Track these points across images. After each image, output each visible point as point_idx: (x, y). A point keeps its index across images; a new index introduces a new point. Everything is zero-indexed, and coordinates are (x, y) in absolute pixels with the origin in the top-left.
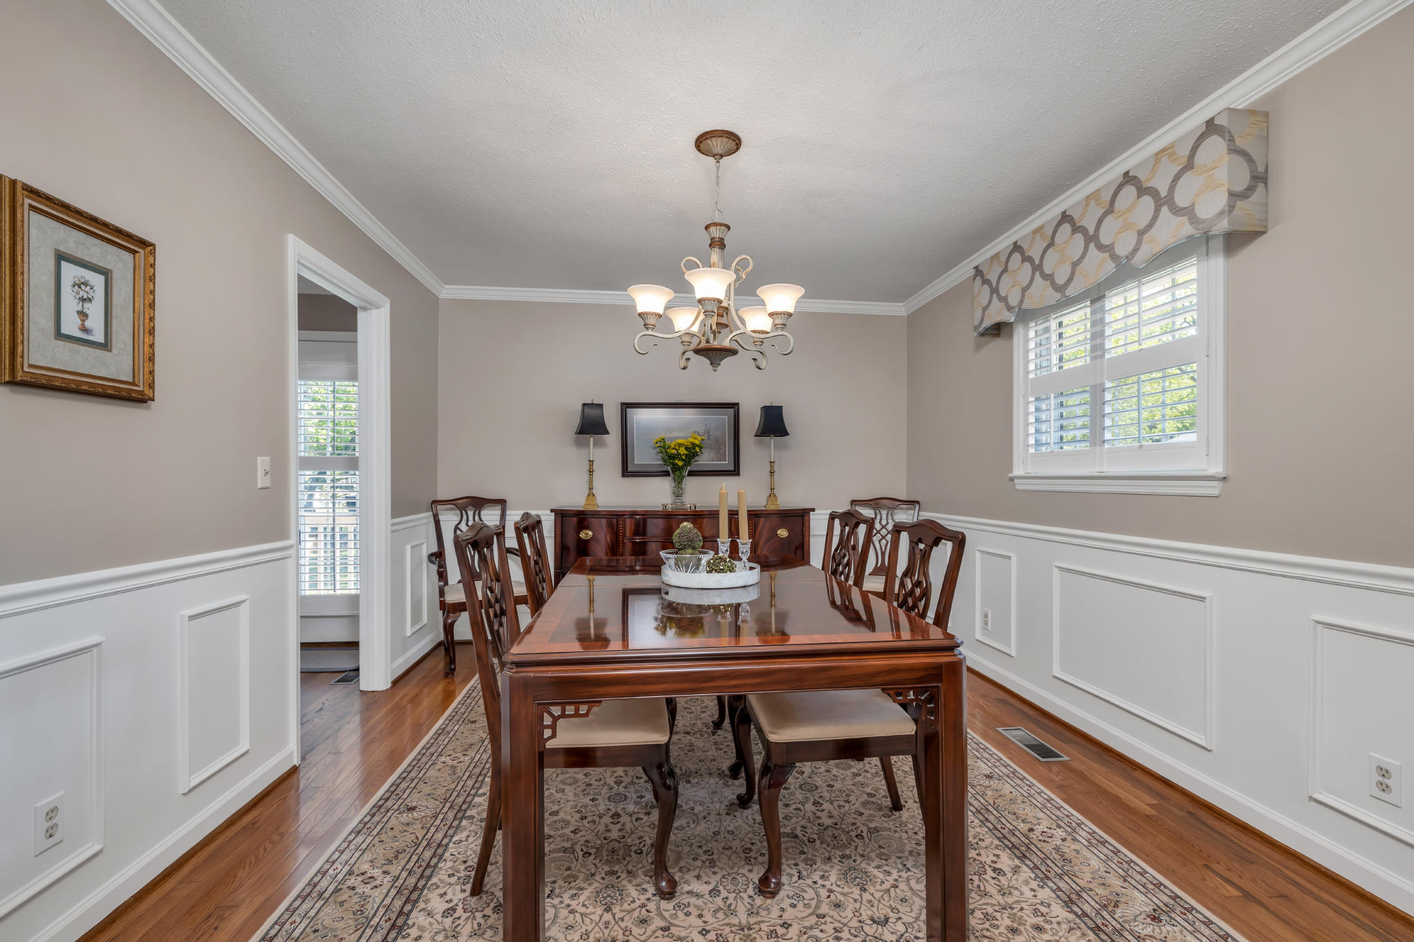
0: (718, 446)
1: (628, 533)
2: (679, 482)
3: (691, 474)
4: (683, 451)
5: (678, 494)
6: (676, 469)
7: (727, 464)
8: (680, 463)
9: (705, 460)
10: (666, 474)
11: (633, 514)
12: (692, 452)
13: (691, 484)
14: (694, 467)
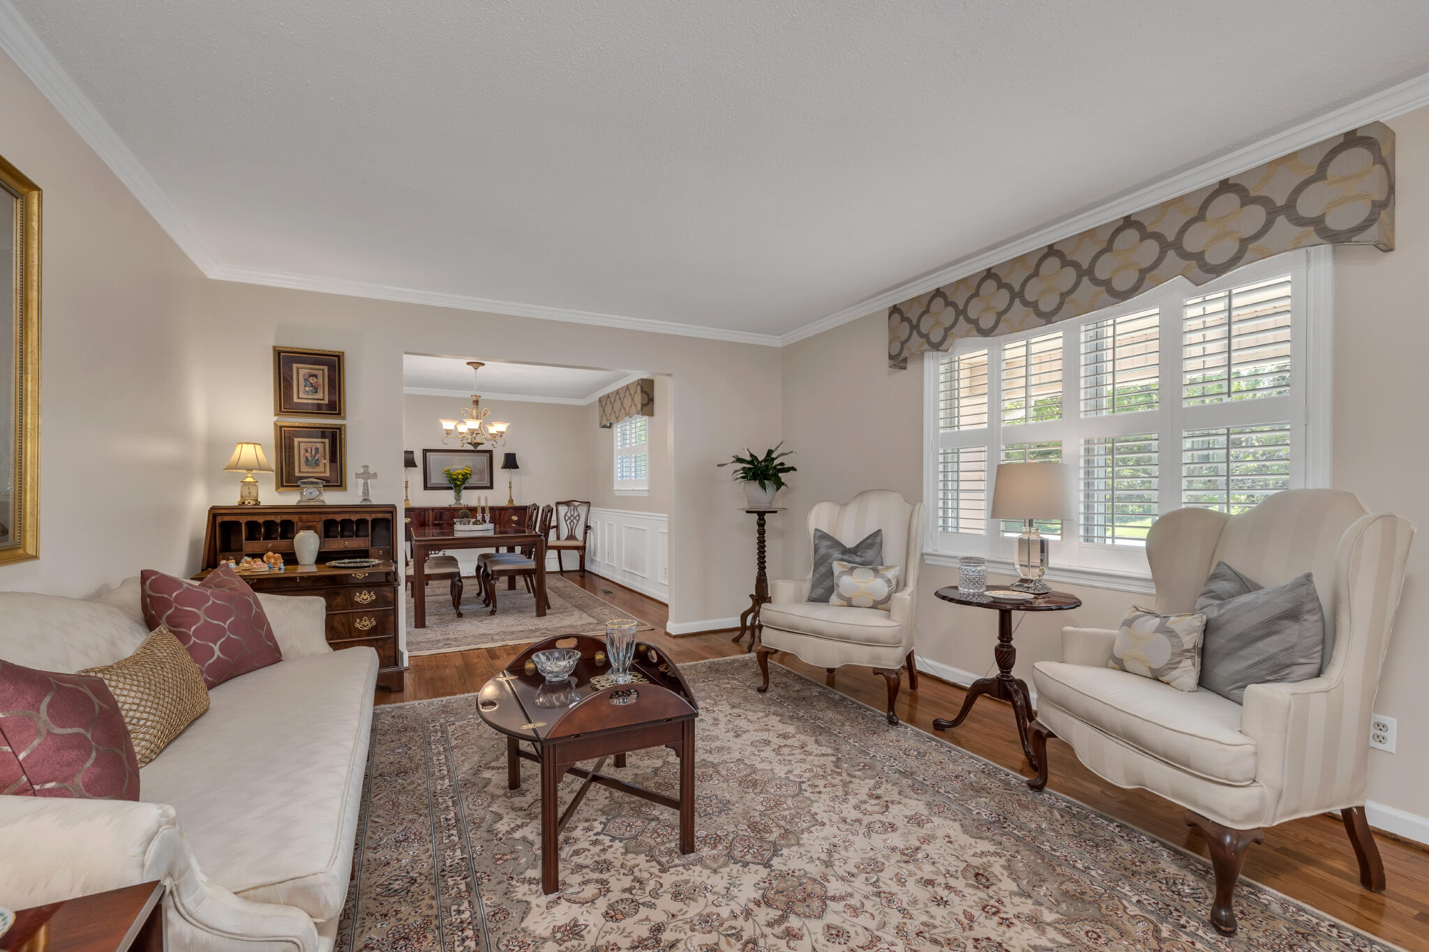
0: (481, 472)
1: (431, 520)
2: (458, 493)
3: (465, 488)
4: (460, 477)
5: (458, 498)
6: (456, 486)
7: (486, 483)
8: (459, 483)
9: (472, 481)
10: (451, 488)
11: (433, 509)
12: (466, 477)
13: (464, 493)
14: (466, 485)
